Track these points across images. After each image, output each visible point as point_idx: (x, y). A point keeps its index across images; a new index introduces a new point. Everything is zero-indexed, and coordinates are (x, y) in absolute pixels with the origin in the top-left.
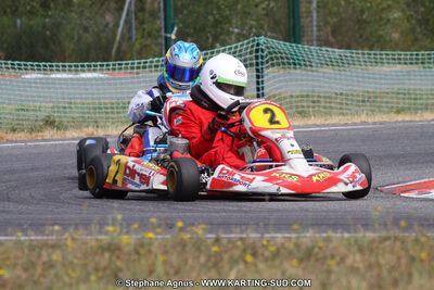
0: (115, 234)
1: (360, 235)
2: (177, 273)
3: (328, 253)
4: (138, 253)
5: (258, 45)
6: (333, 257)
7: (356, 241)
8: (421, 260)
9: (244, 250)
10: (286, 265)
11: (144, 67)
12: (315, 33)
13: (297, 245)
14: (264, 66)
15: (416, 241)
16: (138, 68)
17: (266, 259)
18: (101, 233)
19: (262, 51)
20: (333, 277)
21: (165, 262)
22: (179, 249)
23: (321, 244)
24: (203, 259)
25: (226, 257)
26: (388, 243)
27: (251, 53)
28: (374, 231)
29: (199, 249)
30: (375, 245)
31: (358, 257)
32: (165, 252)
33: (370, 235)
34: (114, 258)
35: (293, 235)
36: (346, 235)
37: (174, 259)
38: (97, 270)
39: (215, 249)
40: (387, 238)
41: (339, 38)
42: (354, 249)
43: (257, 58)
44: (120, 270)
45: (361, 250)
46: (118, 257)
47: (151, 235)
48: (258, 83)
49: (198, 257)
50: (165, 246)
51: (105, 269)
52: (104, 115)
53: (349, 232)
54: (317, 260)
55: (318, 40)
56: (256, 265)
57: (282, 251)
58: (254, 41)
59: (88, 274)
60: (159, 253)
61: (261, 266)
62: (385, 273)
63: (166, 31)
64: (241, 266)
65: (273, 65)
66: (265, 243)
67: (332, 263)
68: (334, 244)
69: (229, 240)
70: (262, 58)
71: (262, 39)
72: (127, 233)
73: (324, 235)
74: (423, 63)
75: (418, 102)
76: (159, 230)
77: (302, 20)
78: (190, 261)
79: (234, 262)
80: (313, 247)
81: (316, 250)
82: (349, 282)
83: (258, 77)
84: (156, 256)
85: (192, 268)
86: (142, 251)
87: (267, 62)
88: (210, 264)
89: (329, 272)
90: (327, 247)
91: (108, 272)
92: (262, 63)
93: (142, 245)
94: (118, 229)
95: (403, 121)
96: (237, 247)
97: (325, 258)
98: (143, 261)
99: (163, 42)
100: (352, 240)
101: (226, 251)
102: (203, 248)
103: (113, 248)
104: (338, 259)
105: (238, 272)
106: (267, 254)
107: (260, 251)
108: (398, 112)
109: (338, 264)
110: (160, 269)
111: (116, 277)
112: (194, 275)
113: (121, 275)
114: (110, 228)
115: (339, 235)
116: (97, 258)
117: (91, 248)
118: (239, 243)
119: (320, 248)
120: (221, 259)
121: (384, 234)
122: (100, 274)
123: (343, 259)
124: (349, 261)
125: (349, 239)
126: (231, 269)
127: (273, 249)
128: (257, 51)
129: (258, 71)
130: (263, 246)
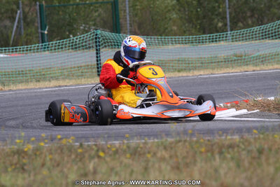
0: (21, 144)
1: (164, 140)
2: (58, 165)
3: (146, 151)
4: (36, 154)
5: (96, 35)
6: (149, 153)
7: (162, 143)
8: (201, 152)
9: (98, 151)
10: (122, 158)
11: (30, 50)
12: (128, 28)
13: (128, 147)
14: (101, 47)
15: (197, 142)
16: (27, 50)
17: (110, 155)
18: (12, 144)
19: (99, 38)
20: (150, 164)
21: (51, 159)
22: (59, 151)
23: (141, 146)
24: (73, 156)
25: (87, 155)
26: (180, 144)
27: (92, 39)
28: (172, 137)
29: (70, 151)
30: (173, 145)
31: (164, 153)
32: (51, 154)
33: (170, 140)
34: (21, 158)
35: (126, 142)
36: (156, 140)
37: (57, 157)
38: (11, 165)
39: (80, 151)
40: (180, 141)
41: (142, 30)
42: (161, 148)
43: (96, 42)
44: (25, 164)
45: (165, 148)
46: (23, 157)
47: (42, 144)
48: (97, 57)
49: (70, 156)
50: (51, 150)
51: (16, 164)
52: (7, 79)
53: (157, 139)
54: (140, 155)
55: (130, 32)
56: (104, 159)
57: (120, 151)
58: (94, 32)
59: (6, 168)
60: (47, 154)
61: (108, 159)
62: (180, 160)
63: (42, 29)
64: (96, 160)
65: (106, 46)
66: (109, 146)
67: (149, 156)
68: (149, 145)
69: (88, 146)
70: (99, 42)
71: (99, 32)
72: (28, 143)
73: (143, 141)
74: (192, 43)
75: (190, 65)
76: (46, 141)
77: (121, 20)
78: (66, 158)
79: (91, 158)
80: (137, 148)
81: (139, 149)
82: (160, 167)
83: (97, 53)
84: (46, 156)
85: (68, 162)
86: (38, 153)
87: (102, 44)
88: (78, 160)
89: (147, 161)
90: (145, 147)
91: (18, 166)
92: (99, 46)
93: (37, 150)
94: (22, 141)
95: (182, 76)
96: (93, 149)
97: (144, 154)
98: (38, 159)
99: (40, 35)
100: (160, 143)
101: (86, 152)
102: (73, 151)
103: (20, 153)
104: (152, 154)
105: (94, 163)
106: (111, 152)
107: (107, 151)
108: (179, 71)
109: (152, 156)
110: (48, 163)
111: (23, 169)
112: (69, 166)
113: (26, 167)
114: (18, 141)
115: (152, 141)
116: (11, 158)
117: (7, 153)
118: (94, 147)
119: (141, 148)
120: (84, 157)
121: (178, 139)
122: (13, 167)
123: (155, 154)
124: (159, 155)
125: (157, 142)
126: (90, 162)
127: (114, 149)
128: (96, 38)
129: (97, 50)
130: (108, 148)
